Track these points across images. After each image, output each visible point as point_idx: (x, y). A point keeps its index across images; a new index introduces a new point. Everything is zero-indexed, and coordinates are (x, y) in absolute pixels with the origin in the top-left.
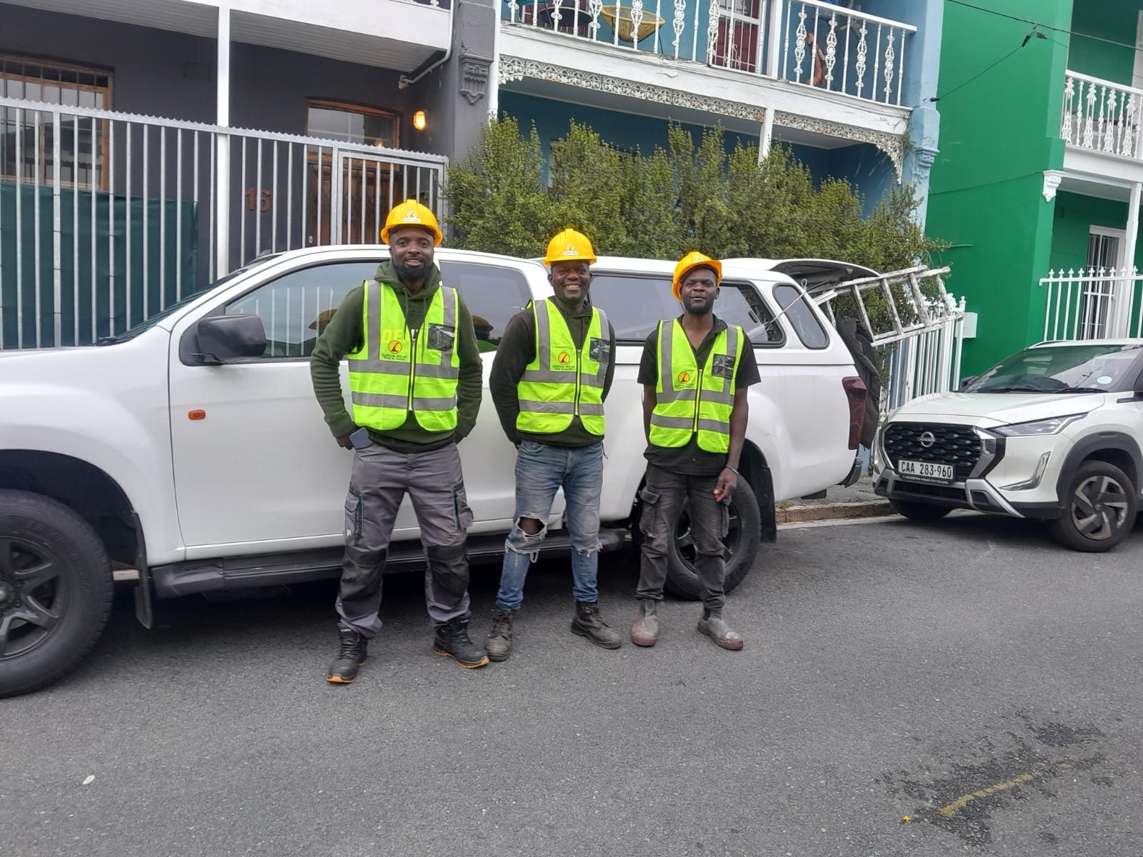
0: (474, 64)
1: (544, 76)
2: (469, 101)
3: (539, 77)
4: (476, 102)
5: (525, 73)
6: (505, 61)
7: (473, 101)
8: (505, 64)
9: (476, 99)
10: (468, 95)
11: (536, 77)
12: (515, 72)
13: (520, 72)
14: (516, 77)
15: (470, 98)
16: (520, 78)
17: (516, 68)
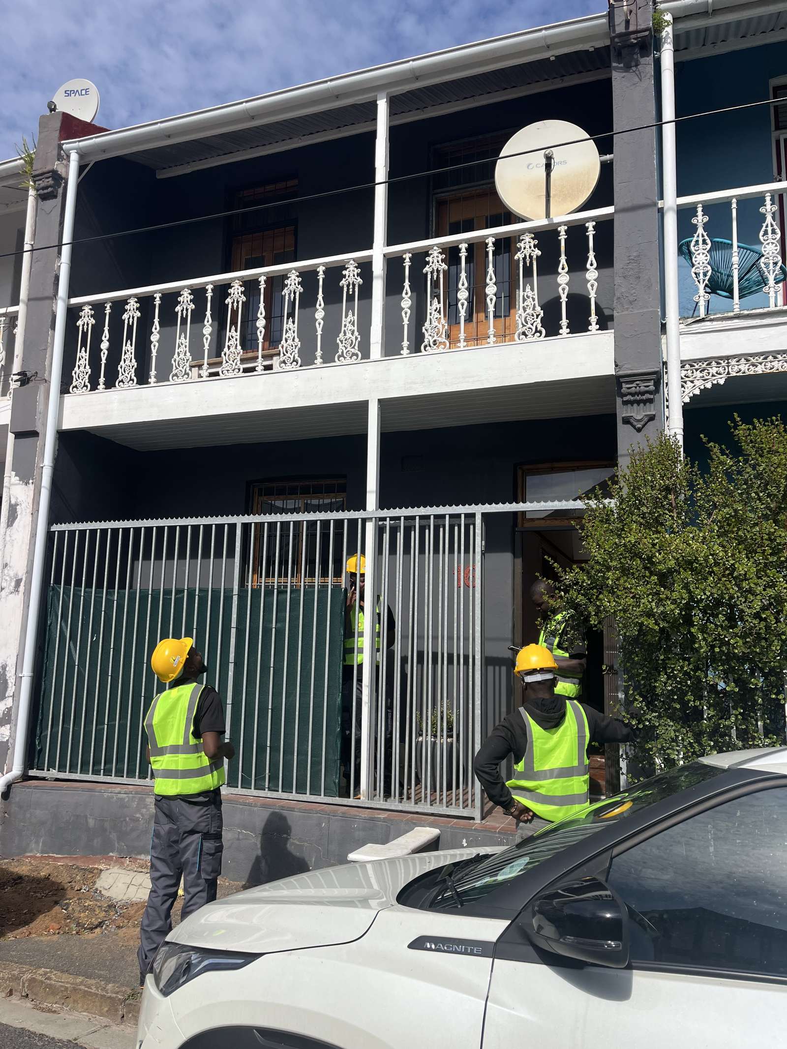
0: (632, 382)
1: (760, 370)
2: (634, 427)
3: (752, 373)
4: (644, 426)
5: (728, 373)
6: (697, 367)
7: (639, 426)
8: (697, 370)
9: (642, 423)
10: (632, 421)
11: (748, 373)
12: (713, 376)
13: (720, 374)
14: (715, 382)
15: (635, 423)
16: (722, 382)
17: (714, 370)
